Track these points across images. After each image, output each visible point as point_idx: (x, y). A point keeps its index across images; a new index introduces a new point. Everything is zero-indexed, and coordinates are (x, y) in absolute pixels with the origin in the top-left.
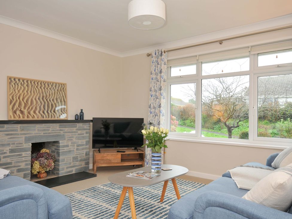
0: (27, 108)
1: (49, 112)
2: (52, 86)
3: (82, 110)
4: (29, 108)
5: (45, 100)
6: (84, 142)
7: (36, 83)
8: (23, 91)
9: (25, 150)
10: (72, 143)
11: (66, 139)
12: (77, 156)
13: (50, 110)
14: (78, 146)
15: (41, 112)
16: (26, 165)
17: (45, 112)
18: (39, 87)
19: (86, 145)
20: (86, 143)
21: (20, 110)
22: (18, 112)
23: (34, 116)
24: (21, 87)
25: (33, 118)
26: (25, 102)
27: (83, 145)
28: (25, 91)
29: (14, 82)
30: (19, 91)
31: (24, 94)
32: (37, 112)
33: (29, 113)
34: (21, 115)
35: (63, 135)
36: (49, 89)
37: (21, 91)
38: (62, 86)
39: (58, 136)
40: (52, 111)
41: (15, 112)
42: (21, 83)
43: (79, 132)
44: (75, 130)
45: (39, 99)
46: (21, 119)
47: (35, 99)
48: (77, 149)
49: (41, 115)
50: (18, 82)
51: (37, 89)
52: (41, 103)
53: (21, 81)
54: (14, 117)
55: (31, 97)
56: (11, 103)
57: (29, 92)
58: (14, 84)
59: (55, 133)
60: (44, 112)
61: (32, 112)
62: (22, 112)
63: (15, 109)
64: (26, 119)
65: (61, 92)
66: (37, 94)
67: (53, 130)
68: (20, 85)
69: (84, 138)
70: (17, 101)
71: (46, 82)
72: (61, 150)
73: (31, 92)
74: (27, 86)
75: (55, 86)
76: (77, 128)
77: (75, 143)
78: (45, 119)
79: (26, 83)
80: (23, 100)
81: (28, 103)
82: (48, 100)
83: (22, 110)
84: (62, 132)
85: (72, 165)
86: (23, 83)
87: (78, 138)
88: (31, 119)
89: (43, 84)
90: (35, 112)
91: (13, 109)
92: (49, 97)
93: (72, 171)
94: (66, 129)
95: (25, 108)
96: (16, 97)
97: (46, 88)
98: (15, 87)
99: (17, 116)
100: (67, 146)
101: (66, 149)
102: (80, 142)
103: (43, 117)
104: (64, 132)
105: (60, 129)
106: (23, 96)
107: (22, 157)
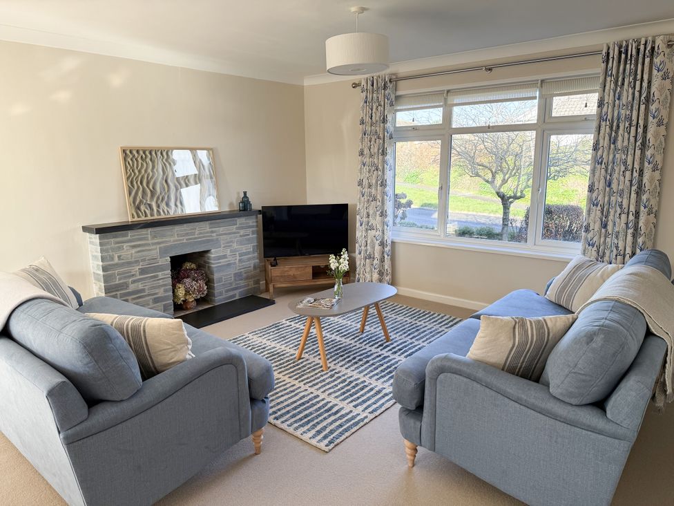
0: (155, 199)
3: (245, 193)
4: (158, 198)
6: (250, 247)
7: (165, 154)
8: (146, 171)
9: (161, 268)
10: (231, 251)
11: (222, 246)
12: (241, 272)
14: (241, 255)
16: (166, 291)
19: (254, 252)
20: (253, 250)
21: (146, 203)
22: (143, 208)
23: (167, 211)
24: (142, 164)
25: (166, 214)
26: (152, 189)
27: (248, 253)
28: (150, 171)
29: (131, 156)
30: (140, 171)
31: (148, 175)
33: (160, 207)
34: (147, 211)
35: (217, 240)
37: (143, 171)
39: (208, 241)
41: (138, 208)
42: (142, 157)
43: (242, 232)
44: (234, 230)
46: (149, 217)
48: (240, 260)
50: (136, 155)
51: (167, 164)
53: (141, 153)
54: (139, 216)
55: (160, 180)
56: (130, 194)
57: (155, 171)
58: (131, 160)
59: (204, 237)
61: (164, 206)
62: (149, 207)
63: (137, 202)
64: (156, 217)
66: (169, 173)
67: (201, 233)
68: (139, 159)
69: (249, 241)
70: (138, 187)
72: (214, 264)
73: (158, 171)
74: (151, 160)
76: (238, 226)
77: (235, 251)
79: (149, 156)
80: (148, 186)
81: (156, 191)
83: (148, 202)
84: (214, 234)
85: (234, 286)
86: (144, 156)
87: (241, 243)
88: (163, 216)
91: (134, 202)
93: (234, 296)
94: (221, 229)
95: (152, 198)
96: (137, 182)
98: (133, 165)
99: (142, 213)
100: (225, 256)
101: (223, 262)
102: (244, 249)
104: (217, 235)
105: (211, 230)
106: (147, 178)
107: (158, 280)
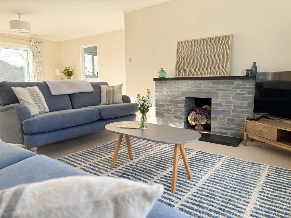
0: (189, 67)
1: (209, 69)
2: (215, 41)
3: (255, 63)
4: (191, 66)
5: (206, 57)
6: (245, 103)
7: (199, 42)
8: (187, 52)
9: (180, 102)
10: (227, 103)
11: (220, 97)
12: (234, 119)
13: (210, 67)
14: (234, 107)
15: (201, 70)
17: (205, 69)
18: (201, 46)
19: (248, 108)
20: (248, 106)
21: (184, 69)
22: (182, 71)
23: (194, 73)
24: (186, 49)
25: (193, 75)
26: (188, 62)
27: (242, 107)
28: (189, 52)
29: (181, 46)
30: (184, 53)
31: (188, 54)
32: (197, 70)
33: (190, 71)
34: (183, 73)
35: (216, 93)
36: (211, 45)
37: (186, 53)
38: (226, 39)
39: (209, 93)
40: (212, 68)
41: (180, 71)
42: (186, 45)
43: (238, 91)
44: (232, 89)
45: (200, 57)
46: (184, 76)
47: (197, 58)
48: (233, 110)
49: (201, 72)
50: (184, 44)
51: (199, 47)
52: (202, 61)
53: (187, 43)
54: (179, 75)
55: (193, 57)
56: (177, 64)
57: (192, 52)
58: (181, 47)
59: (206, 90)
60: (203, 70)
61: (193, 70)
62: (185, 71)
63: (180, 68)
64: (187, 76)
65: (224, 46)
66: (199, 53)
67: (205, 87)
68: (185, 47)
69: (244, 98)
70: (182, 61)
71: (208, 39)
72: (213, 108)
73: (193, 52)
74: (191, 46)
75: (218, 41)
76: (235, 86)
77: (230, 103)
78: (203, 76)
79: (190, 44)
80: (186, 60)
81: (190, 63)
82: (209, 57)
83: (185, 69)
84: (215, 89)
85: (226, 126)
86: (188, 45)
87: (236, 98)
88: (191, 76)
89: (205, 42)
90: (195, 70)
91: (178, 68)
92: (210, 54)
93: (226, 133)
94: (221, 86)
95: (187, 67)
96: (182, 59)
97: (208, 45)
98: (181, 50)
99: (181, 75)
100: (221, 105)
101: (219, 108)
102: (239, 103)
103: (202, 75)
104: (216, 90)
105: (213, 86)
106: (187, 56)
107: (178, 107)
